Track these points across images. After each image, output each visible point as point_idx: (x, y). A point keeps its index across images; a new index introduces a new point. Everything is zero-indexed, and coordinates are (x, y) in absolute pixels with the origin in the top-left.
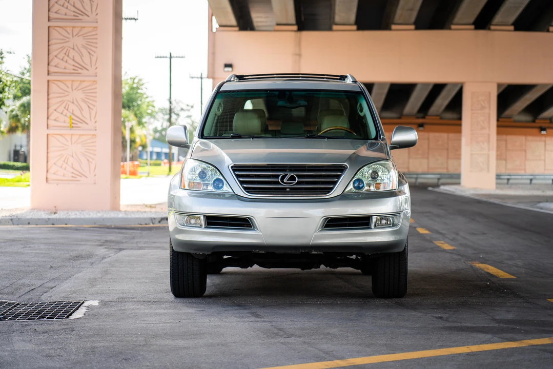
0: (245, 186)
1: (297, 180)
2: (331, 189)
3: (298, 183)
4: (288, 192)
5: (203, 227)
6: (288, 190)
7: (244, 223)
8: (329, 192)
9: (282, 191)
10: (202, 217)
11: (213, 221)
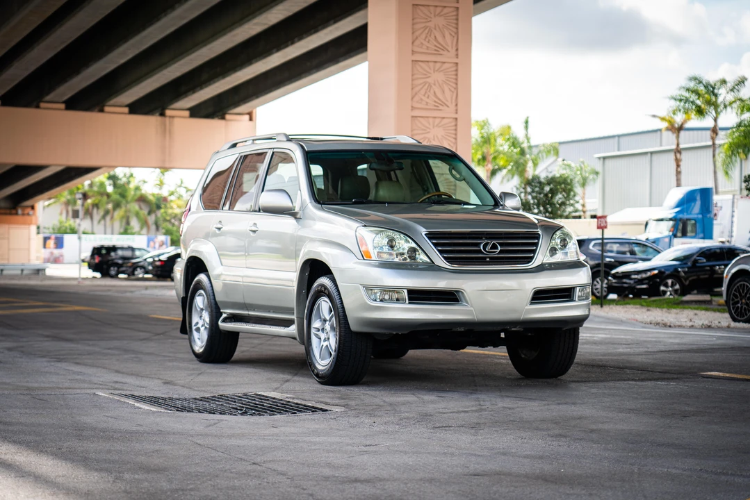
0: (445, 255)
1: (499, 248)
2: (532, 258)
3: (501, 252)
4: (488, 262)
5: (407, 302)
6: (488, 259)
7: (450, 297)
8: (530, 262)
9: (482, 261)
10: (406, 291)
11: (417, 296)
